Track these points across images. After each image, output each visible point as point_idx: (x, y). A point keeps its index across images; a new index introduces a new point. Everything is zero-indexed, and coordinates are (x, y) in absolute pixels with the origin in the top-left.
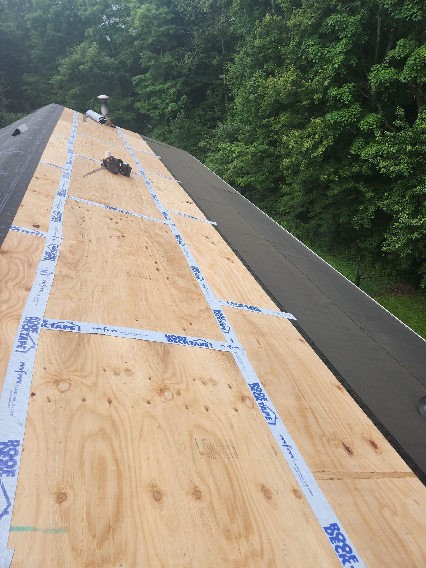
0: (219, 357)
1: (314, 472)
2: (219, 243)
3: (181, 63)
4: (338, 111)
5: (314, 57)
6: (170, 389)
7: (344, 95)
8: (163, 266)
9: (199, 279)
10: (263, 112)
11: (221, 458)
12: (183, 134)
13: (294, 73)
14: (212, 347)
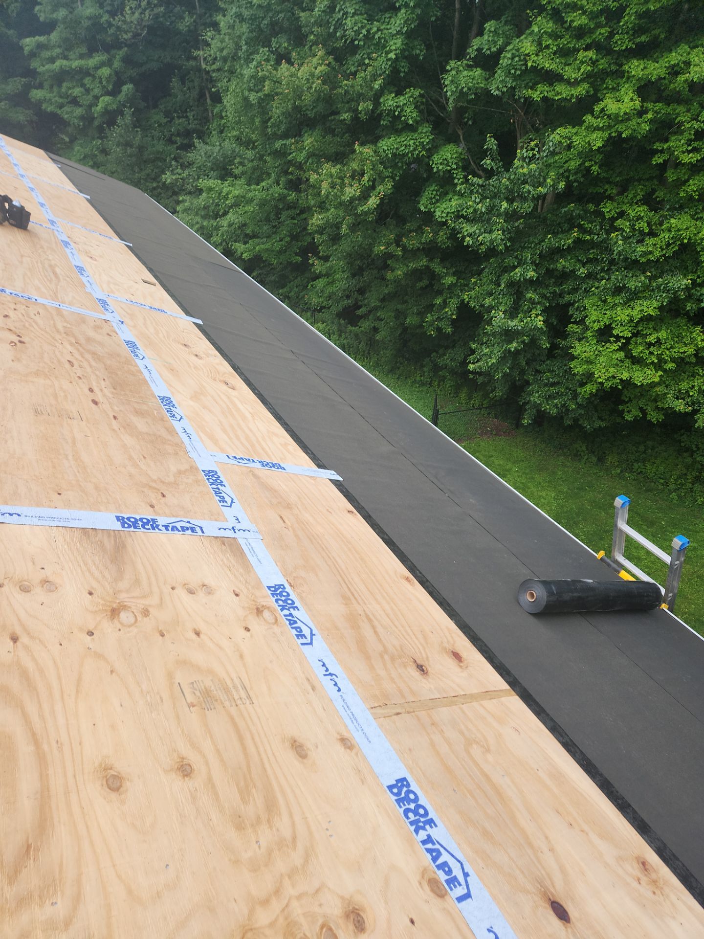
0: (216, 548)
1: (372, 708)
2: (208, 355)
3: (117, 21)
4: (399, 136)
5: (355, 35)
6: (129, 607)
7: (406, 109)
8: (104, 395)
9: (175, 419)
10: (275, 127)
11: (224, 707)
12: (130, 156)
13: (324, 60)
14: (203, 532)
